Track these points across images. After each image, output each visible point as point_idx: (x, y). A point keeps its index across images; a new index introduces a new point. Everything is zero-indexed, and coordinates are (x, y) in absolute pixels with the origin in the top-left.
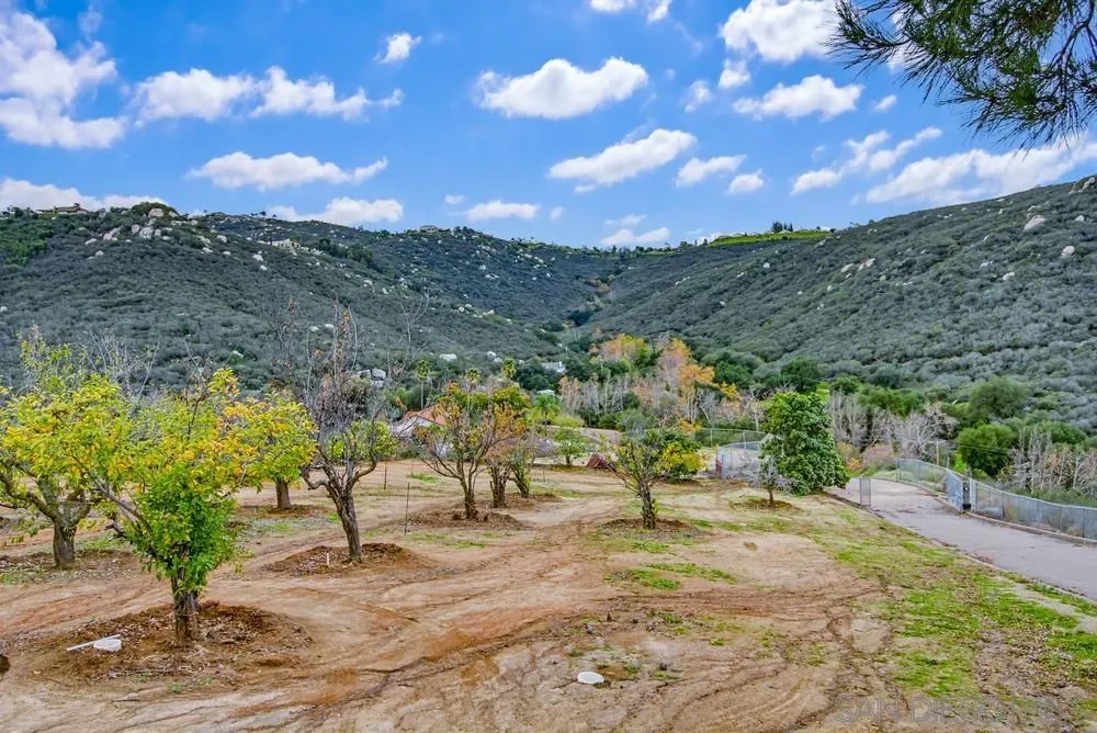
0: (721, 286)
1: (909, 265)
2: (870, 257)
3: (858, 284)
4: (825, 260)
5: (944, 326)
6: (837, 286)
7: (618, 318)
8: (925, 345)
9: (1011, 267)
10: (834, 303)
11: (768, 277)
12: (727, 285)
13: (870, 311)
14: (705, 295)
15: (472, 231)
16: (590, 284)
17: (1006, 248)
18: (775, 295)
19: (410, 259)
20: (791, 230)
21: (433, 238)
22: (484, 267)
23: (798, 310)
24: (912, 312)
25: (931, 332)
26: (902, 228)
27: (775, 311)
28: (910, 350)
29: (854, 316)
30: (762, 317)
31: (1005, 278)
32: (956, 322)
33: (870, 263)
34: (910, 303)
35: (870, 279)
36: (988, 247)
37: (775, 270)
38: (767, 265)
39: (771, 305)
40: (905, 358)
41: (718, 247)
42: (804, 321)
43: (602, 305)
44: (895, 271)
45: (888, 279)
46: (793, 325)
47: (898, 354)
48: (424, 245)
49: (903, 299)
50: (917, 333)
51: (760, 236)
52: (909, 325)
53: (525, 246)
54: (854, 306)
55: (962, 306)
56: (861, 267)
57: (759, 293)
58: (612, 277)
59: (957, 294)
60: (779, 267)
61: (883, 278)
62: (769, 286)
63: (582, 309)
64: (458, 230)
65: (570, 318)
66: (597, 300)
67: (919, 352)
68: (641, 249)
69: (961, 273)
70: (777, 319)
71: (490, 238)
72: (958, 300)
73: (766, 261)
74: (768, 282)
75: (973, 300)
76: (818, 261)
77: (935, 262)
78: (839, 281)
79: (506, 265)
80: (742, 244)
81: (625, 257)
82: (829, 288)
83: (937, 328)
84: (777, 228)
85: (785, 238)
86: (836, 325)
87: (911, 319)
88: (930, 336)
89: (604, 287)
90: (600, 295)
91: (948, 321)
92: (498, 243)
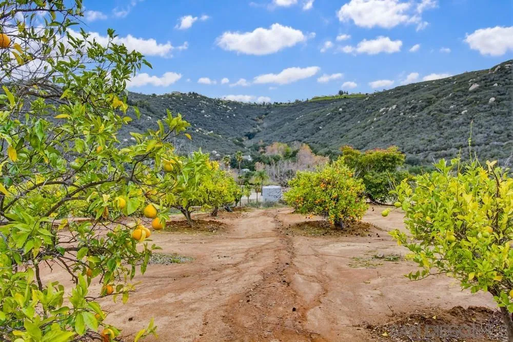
0: (319, 119)
1: (414, 107)
2: (394, 104)
3: (390, 117)
4: (370, 107)
5: (436, 136)
6: (379, 118)
7: (270, 135)
8: (428, 145)
9: (465, 108)
10: (379, 126)
11: (342, 115)
12: (322, 119)
13: (398, 129)
14: (312, 124)
15: (197, 94)
16: (253, 120)
17: (462, 99)
18: (347, 123)
19: (168, 107)
20: (347, 94)
21: (178, 98)
22: (203, 111)
23: (360, 130)
24: (419, 130)
25: (430, 139)
26: (405, 91)
27: (347, 131)
28: (421, 147)
29: (390, 132)
30: (341, 134)
31: (463, 113)
32: (441, 134)
33: (394, 107)
34: (417, 125)
35: (395, 114)
36: (452, 98)
37: (345, 112)
38: (341, 110)
39: (345, 128)
40: (419, 151)
41: (314, 102)
42: (366, 135)
43: (260, 129)
44: (408, 111)
45: (404, 114)
46: (359, 137)
47: (415, 149)
48: (174, 100)
49: (413, 124)
50: (423, 139)
51: (333, 97)
52: (418, 135)
53: (222, 101)
54: (390, 127)
55: (444, 127)
56: (390, 109)
57: (339, 123)
58: (264, 116)
59: (440, 121)
60: (347, 110)
61: (402, 114)
62: (343, 119)
63: (251, 131)
64: (190, 94)
65: (246, 136)
66: (258, 127)
67: (426, 149)
68: (277, 103)
69: (441, 111)
70: (350, 135)
71: (205, 98)
72: (441, 123)
73: (340, 108)
74: (342, 117)
75: (448, 124)
76: (366, 107)
77: (426, 106)
78: (379, 116)
79: (214, 111)
80: (325, 100)
81: (269, 107)
82: (375, 119)
83: (433, 137)
84: (341, 93)
85: (345, 98)
86: (382, 136)
87: (419, 133)
88: (430, 141)
89: (260, 121)
90: (259, 125)
91: (437, 133)
92: (210, 100)
